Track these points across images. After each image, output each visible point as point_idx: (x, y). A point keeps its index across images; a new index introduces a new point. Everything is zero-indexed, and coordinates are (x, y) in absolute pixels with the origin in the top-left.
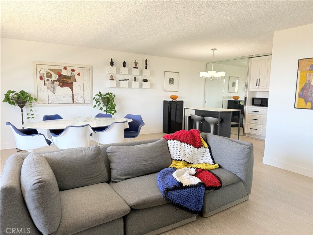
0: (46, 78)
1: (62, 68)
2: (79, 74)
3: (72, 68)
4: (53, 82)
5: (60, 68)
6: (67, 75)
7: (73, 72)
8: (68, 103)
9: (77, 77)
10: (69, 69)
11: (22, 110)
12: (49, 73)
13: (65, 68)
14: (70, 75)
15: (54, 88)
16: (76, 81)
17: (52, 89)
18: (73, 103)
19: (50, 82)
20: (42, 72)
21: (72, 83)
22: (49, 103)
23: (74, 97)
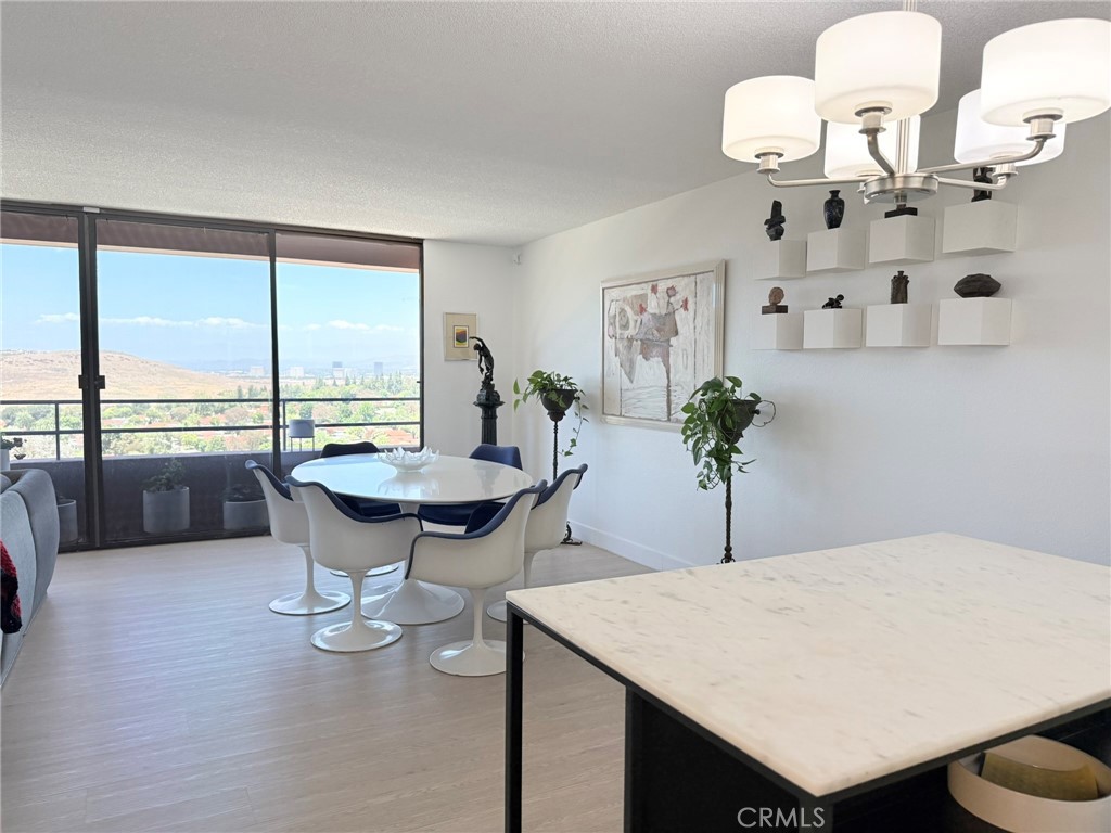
0: (618, 331)
1: (647, 289)
2: (685, 305)
3: (670, 283)
4: (630, 340)
5: (642, 292)
6: (657, 312)
7: (672, 300)
8: (658, 420)
9: (680, 316)
10: (662, 286)
11: (556, 426)
12: (622, 311)
13: (654, 289)
14: (664, 312)
15: (632, 363)
16: (676, 333)
17: (628, 370)
18: (669, 420)
19: (626, 343)
20: (612, 312)
21: (669, 340)
22: (620, 415)
23: (672, 398)
